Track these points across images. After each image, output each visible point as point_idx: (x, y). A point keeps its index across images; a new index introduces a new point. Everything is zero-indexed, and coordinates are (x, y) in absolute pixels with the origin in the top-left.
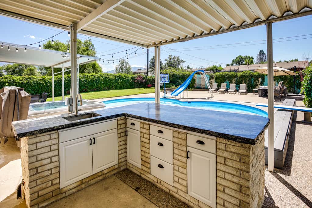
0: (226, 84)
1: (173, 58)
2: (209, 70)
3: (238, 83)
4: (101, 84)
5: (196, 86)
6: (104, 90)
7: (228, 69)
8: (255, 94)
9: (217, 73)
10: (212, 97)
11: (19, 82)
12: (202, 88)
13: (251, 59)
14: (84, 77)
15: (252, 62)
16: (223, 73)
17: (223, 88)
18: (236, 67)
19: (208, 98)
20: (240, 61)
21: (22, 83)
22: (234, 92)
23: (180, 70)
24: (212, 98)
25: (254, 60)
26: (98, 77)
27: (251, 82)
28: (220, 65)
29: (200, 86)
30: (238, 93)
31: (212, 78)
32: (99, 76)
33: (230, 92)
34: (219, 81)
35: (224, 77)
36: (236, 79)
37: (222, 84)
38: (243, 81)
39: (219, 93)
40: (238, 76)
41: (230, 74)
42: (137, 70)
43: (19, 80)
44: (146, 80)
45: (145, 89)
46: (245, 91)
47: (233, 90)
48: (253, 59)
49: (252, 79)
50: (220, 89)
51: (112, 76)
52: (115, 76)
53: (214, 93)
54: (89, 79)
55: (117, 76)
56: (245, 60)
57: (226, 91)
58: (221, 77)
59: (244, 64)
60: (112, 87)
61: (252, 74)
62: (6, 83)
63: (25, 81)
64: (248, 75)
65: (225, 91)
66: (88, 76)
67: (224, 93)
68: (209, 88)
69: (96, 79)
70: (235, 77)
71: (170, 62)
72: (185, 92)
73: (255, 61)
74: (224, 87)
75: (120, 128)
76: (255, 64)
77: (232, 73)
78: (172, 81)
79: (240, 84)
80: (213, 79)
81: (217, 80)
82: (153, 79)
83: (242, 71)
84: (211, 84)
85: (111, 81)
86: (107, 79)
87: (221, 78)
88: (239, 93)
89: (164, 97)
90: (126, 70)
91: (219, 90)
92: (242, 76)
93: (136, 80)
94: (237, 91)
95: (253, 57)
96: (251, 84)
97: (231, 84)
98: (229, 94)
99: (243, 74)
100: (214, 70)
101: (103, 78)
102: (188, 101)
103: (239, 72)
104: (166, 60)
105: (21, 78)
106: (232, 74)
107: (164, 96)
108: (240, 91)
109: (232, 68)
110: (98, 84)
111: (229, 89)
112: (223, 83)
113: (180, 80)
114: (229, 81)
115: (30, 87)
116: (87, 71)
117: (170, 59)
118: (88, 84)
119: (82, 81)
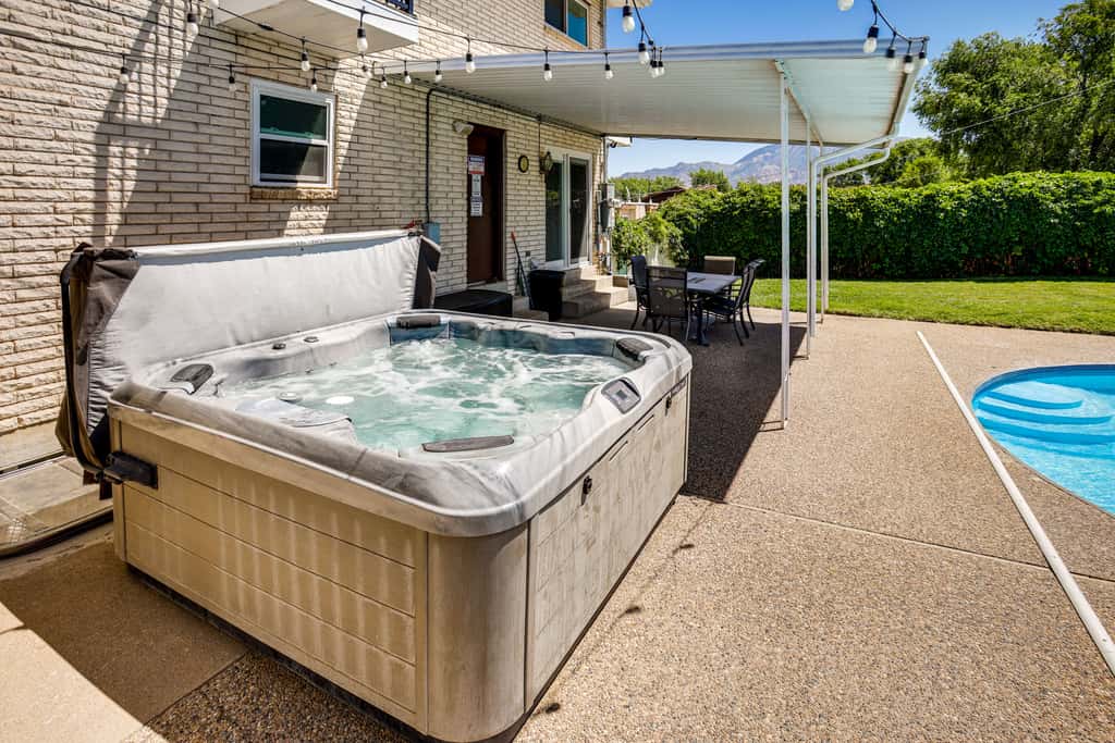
14: (1070, 193)
119: (1057, 216)
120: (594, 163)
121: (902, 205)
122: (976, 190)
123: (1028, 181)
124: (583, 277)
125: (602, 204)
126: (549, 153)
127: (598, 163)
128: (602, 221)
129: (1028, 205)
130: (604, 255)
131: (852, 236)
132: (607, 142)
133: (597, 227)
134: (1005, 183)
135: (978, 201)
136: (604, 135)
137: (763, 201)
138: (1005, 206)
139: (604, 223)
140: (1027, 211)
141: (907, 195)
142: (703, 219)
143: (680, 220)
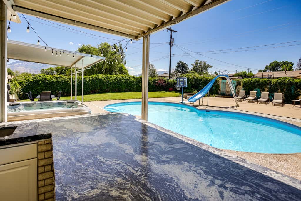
0: (256, 91)
1: (200, 63)
2: (237, 76)
3: (272, 92)
4: (122, 85)
5: (220, 92)
6: (125, 91)
7: (260, 74)
8: (296, 106)
9: (245, 79)
10: (237, 106)
11: (50, 81)
12: (226, 95)
13: (290, 65)
14: (107, 78)
15: (291, 69)
16: (253, 79)
17: (252, 97)
18: (269, 73)
19: (232, 107)
20: (275, 67)
21: (52, 81)
22: (266, 101)
23: (205, 75)
24: (237, 108)
25: (293, 66)
26: (120, 79)
27: (291, 91)
28: (251, 71)
29: (224, 93)
30: (271, 103)
31: (239, 84)
32: (121, 77)
33: (260, 101)
34: (247, 88)
35: (254, 84)
36: (269, 86)
37: (251, 91)
38: (278, 89)
39: (246, 101)
40: (273, 83)
41: (261, 80)
42: (163, 74)
43: (50, 79)
44: (167, 83)
45: (166, 93)
46: (281, 101)
47: (265, 100)
48: (293, 64)
49: (292, 88)
50: (248, 97)
51: (133, 78)
52: (137, 78)
53: (240, 101)
54: (111, 80)
55: (139, 79)
56: (282, 66)
57: (256, 99)
58: (250, 83)
59: (280, 71)
60: (133, 89)
61: (292, 81)
62: (40, 81)
63: (55, 80)
64: (286, 82)
65: (254, 99)
66: (110, 77)
67: (252, 102)
68: (233, 95)
69: (117, 81)
70: (268, 84)
71: (196, 67)
72: (205, 99)
73: (295, 67)
74: (253, 95)
75: (43, 157)
76: (294, 70)
77: (264, 79)
78: (194, 86)
79: (275, 93)
80: (241, 85)
81: (245, 86)
82: (174, 82)
83: (278, 78)
84: (238, 91)
85: (132, 83)
86: (128, 81)
87: (250, 85)
88: (273, 104)
89: (181, 103)
90: (152, 73)
91: (246, 99)
92: (278, 84)
93: (157, 83)
94: (270, 100)
95: (293, 63)
96: (291, 94)
97: (262, 92)
98: (260, 104)
99: (279, 81)
100: (244, 75)
101: (124, 79)
102: (207, 109)
103: (274, 78)
104: (192, 65)
105: (52, 77)
106: (265, 81)
107: (181, 101)
108: (274, 101)
109: (265, 74)
110: (119, 86)
111: (260, 98)
112: (253, 90)
113: (203, 85)
114: (260, 88)
115: (59, 85)
116: (114, 73)
117: (197, 64)
118: (110, 85)
119: (105, 82)
122: (92, 77)
123: (101, 76)
129: (101, 80)
134: (97, 76)
138: (97, 80)
140: (100, 81)
142: (27, 83)
143: (21, 83)
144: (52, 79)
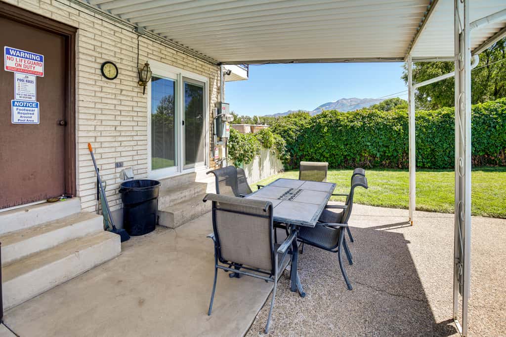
21: (352, 127)
43: (346, 121)
120: (211, 85)
121: (428, 121)
124: (198, 180)
125: (217, 119)
126: (147, 65)
127: (215, 86)
128: (217, 132)
130: (219, 160)
131: (395, 142)
132: (223, 71)
133: (213, 138)
135: (479, 118)
136: (220, 64)
137: (337, 120)
138: (499, 120)
139: (219, 134)
141: (430, 115)
142: (299, 133)
143: (285, 133)
144: (352, 122)
